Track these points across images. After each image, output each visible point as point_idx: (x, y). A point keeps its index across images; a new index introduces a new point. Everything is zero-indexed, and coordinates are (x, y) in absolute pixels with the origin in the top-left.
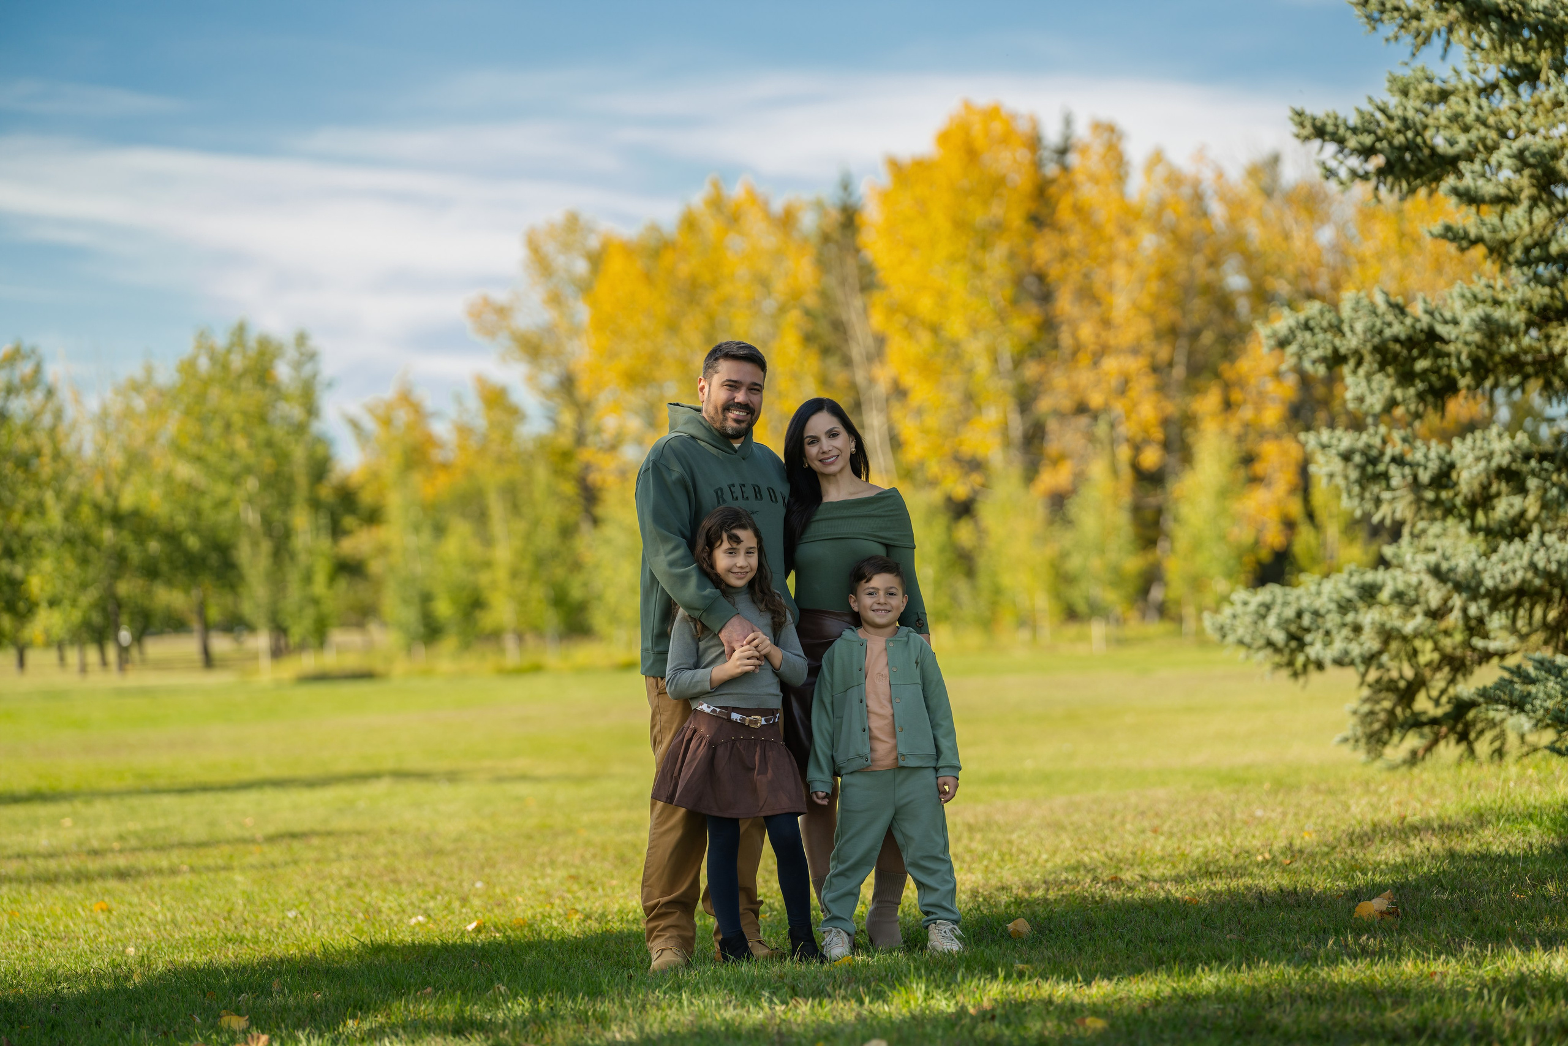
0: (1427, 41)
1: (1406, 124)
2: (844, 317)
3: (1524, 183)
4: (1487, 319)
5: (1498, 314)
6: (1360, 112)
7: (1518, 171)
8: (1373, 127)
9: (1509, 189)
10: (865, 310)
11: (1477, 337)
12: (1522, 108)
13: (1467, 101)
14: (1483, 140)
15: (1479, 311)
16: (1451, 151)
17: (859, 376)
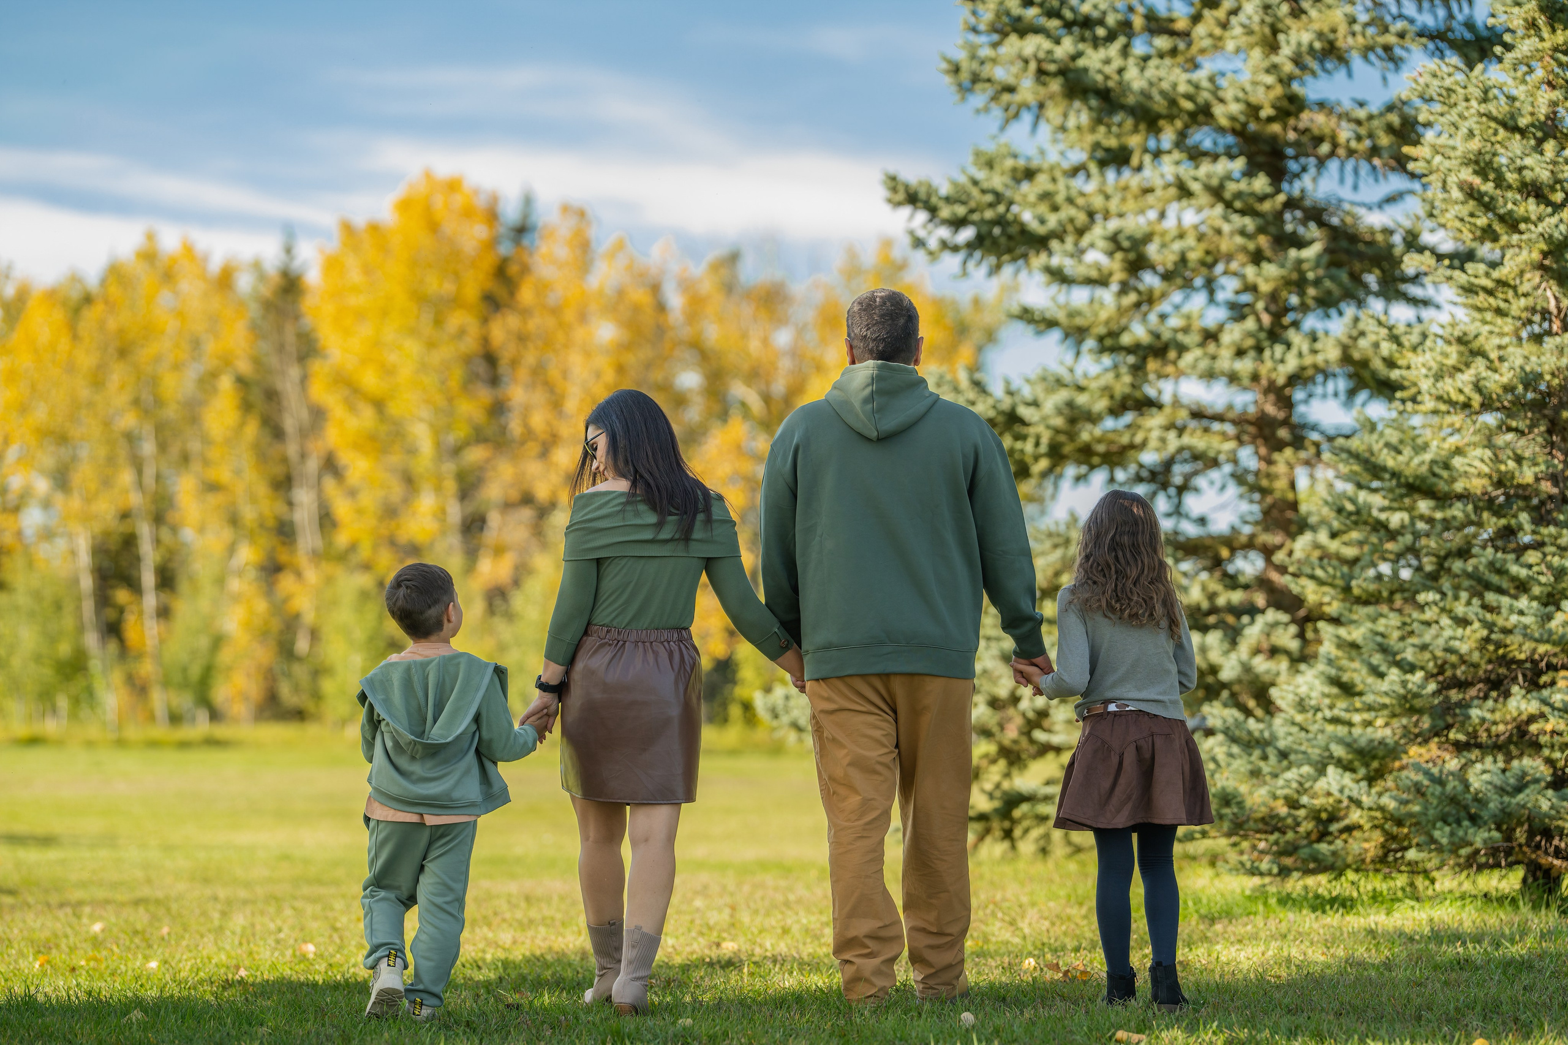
0: (1017, 116)
1: (999, 197)
2: (279, 386)
3: (1115, 265)
4: (1070, 404)
5: (1082, 399)
6: (955, 184)
7: (1111, 254)
8: (964, 198)
9: (1099, 270)
10: (304, 380)
11: (1059, 422)
12: (1109, 189)
13: (1054, 180)
14: (1072, 220)
15: (1063, 395)
16: (1041, 230)
17: (292, 449)
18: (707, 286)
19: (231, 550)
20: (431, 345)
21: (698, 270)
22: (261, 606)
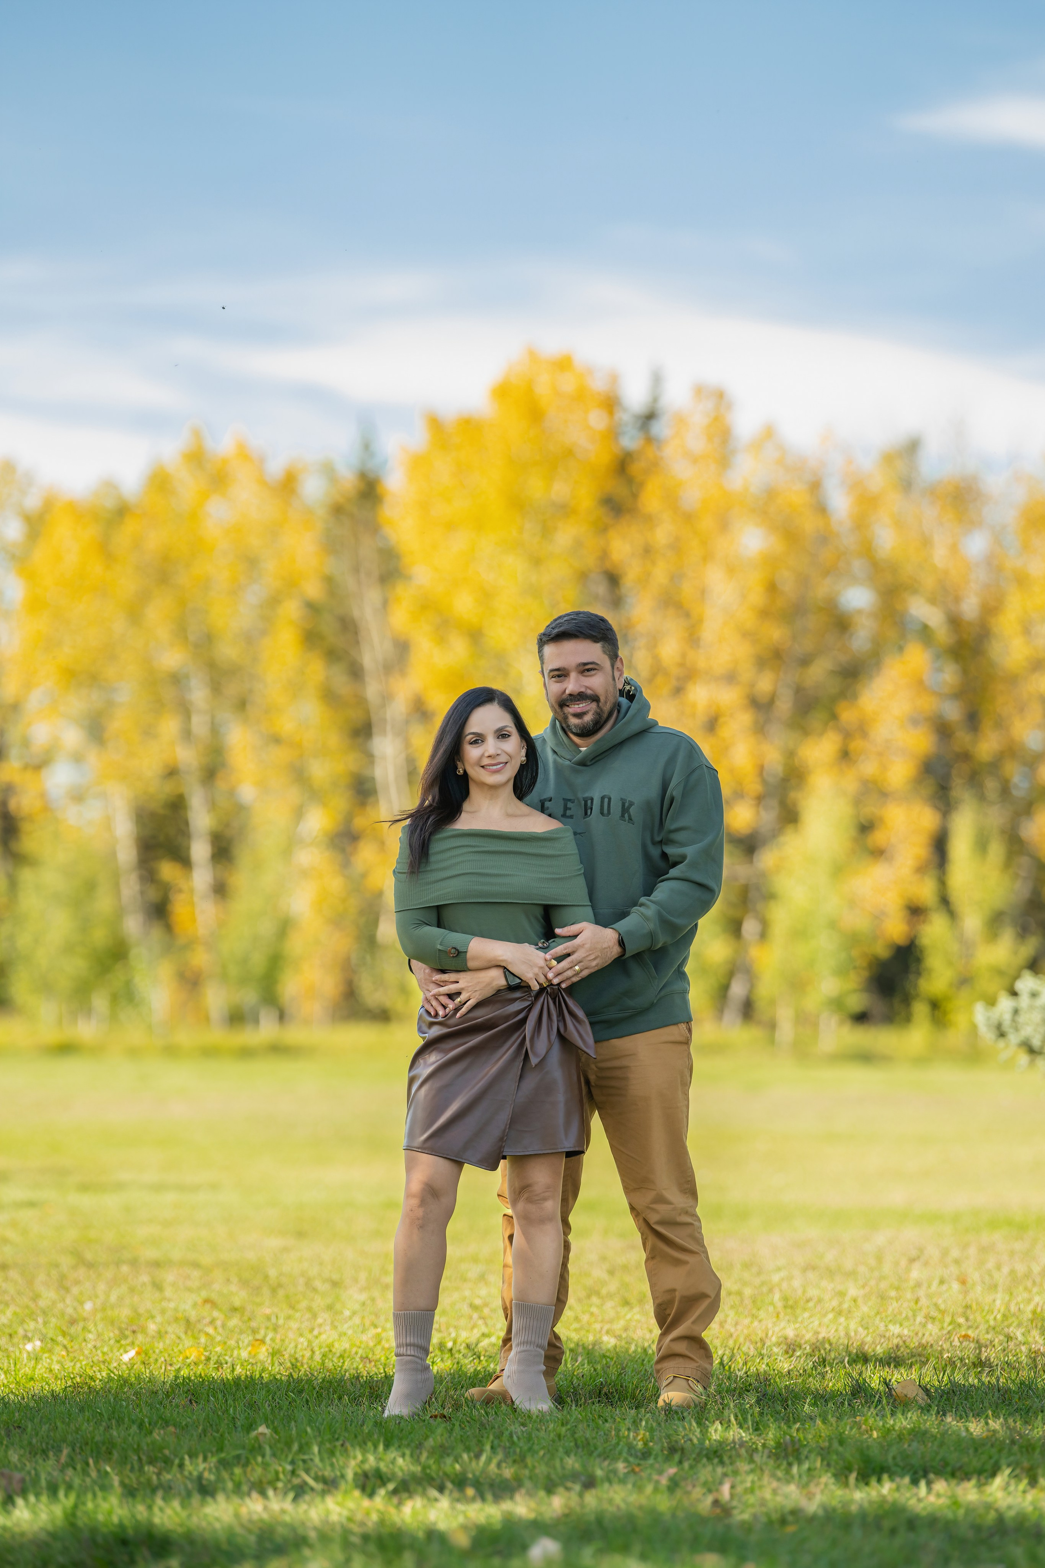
2: (356, 613)
10: (386, 606)
17: (372, 690)
18: (878, 481)
19: (299, 814)
20: (536, 562)
21: (867, 463)
22: (336, 884)
